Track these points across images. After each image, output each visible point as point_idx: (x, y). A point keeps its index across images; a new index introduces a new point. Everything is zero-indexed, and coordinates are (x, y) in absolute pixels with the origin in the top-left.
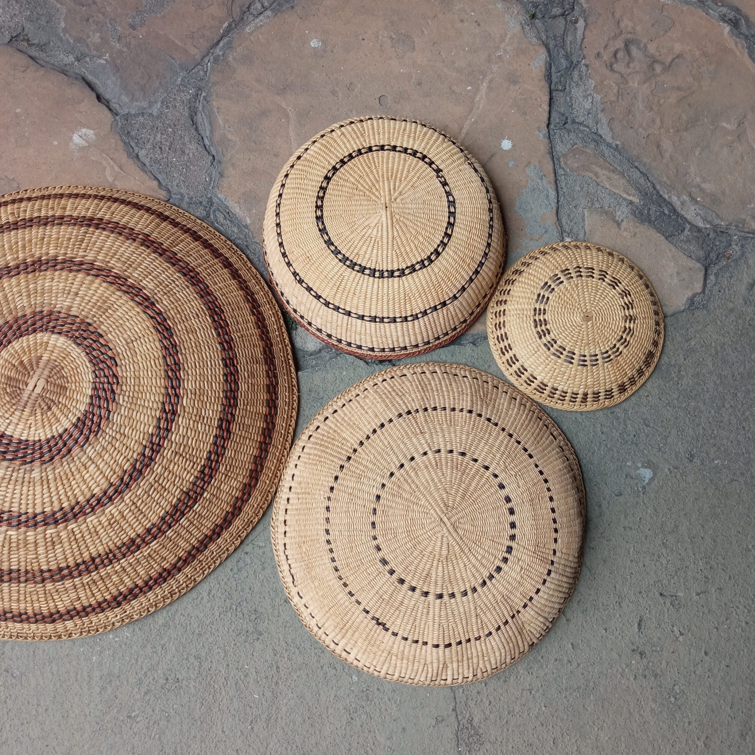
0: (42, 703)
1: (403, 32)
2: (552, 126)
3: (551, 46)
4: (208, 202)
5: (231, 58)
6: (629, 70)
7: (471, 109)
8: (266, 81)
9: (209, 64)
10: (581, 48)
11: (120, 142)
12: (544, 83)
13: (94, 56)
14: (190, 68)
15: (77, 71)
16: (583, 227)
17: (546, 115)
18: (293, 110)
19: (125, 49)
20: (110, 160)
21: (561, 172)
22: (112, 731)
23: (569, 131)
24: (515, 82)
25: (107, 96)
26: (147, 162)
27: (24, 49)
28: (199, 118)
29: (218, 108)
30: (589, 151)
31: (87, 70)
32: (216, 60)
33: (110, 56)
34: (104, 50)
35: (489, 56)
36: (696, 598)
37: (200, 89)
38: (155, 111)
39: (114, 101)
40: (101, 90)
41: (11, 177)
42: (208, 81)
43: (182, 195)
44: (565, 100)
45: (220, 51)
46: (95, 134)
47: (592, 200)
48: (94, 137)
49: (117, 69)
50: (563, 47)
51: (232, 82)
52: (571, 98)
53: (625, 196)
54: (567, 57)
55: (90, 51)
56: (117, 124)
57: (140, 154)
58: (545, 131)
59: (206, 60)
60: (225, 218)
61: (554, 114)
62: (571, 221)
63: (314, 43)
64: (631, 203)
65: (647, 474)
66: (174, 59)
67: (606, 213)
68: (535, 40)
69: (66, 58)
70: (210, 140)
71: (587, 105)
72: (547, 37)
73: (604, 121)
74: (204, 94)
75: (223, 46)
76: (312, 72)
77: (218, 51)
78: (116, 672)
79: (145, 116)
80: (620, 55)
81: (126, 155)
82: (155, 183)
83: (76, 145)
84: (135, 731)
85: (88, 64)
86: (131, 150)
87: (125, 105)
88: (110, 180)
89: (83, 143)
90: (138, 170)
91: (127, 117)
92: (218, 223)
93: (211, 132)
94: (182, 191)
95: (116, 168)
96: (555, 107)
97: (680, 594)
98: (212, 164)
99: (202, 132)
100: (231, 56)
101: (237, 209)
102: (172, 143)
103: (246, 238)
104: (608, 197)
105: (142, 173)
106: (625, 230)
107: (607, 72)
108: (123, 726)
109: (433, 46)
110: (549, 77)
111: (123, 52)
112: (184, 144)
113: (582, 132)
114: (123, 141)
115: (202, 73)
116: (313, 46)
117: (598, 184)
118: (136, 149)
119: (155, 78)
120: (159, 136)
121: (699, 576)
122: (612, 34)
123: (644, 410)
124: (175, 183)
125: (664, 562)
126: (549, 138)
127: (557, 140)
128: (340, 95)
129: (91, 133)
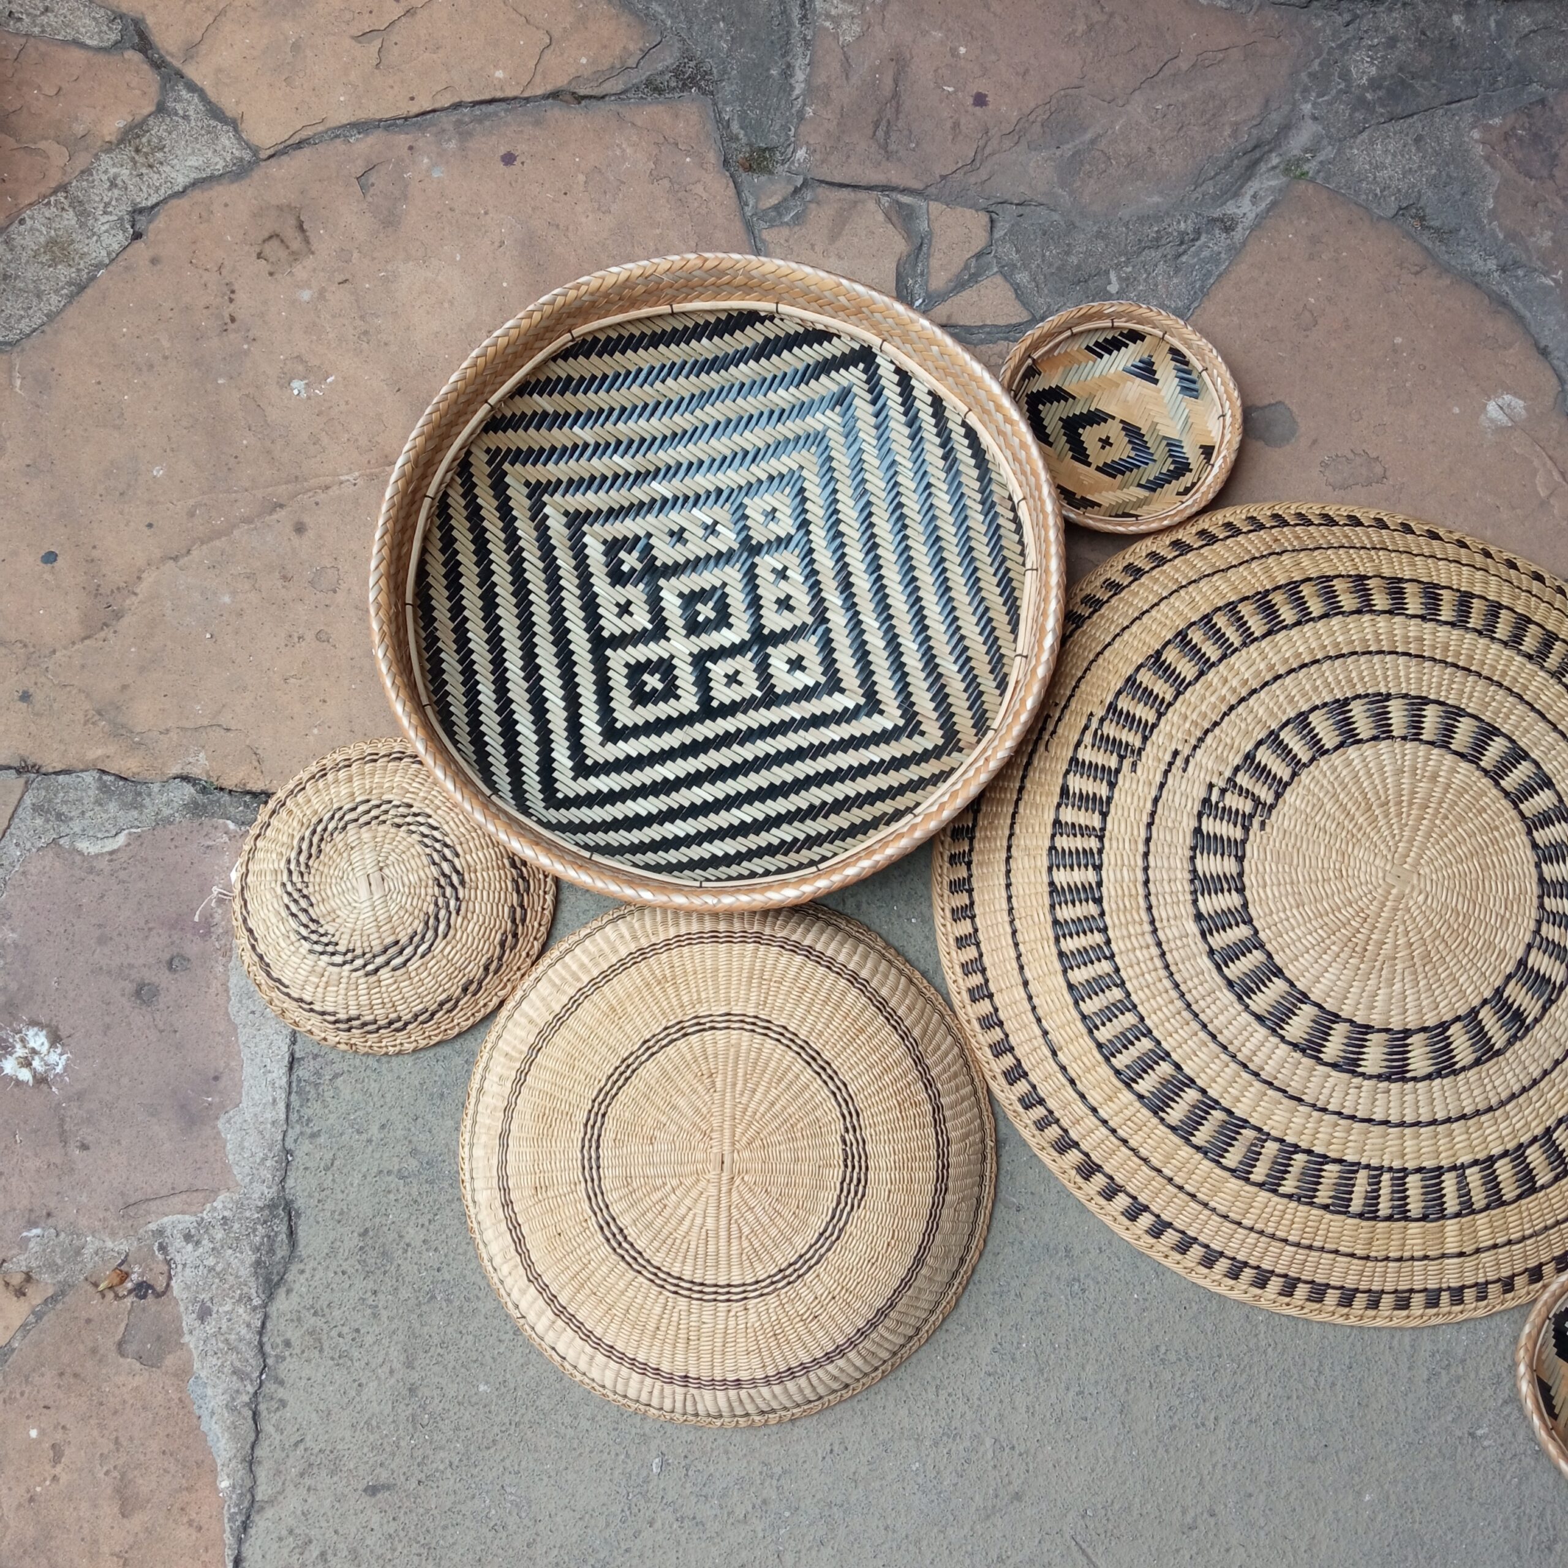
0: (1327, 1371)
13: (1535, 270)
15: (1496, 289)
20: (1547, 460)
22: (1440, 1451)
27: (1415, 233)
31: (1513, 289)
33: (1563, 276)
34: (1555, 263)
39: (1556, 354)
40: (1537, 331)
46: (1526, 408)
48: (1523, 412)
55: (1531, 260)
56: (1565, 398)
69: (1481, 263)
83: (1492, 420)
84: (1478, 1461)
85: (1519, 280)
88: (1542, 494)
89: (1504, 420)
95: (1556, 476)
108: (1460, 1448)
129: (1519, 404)
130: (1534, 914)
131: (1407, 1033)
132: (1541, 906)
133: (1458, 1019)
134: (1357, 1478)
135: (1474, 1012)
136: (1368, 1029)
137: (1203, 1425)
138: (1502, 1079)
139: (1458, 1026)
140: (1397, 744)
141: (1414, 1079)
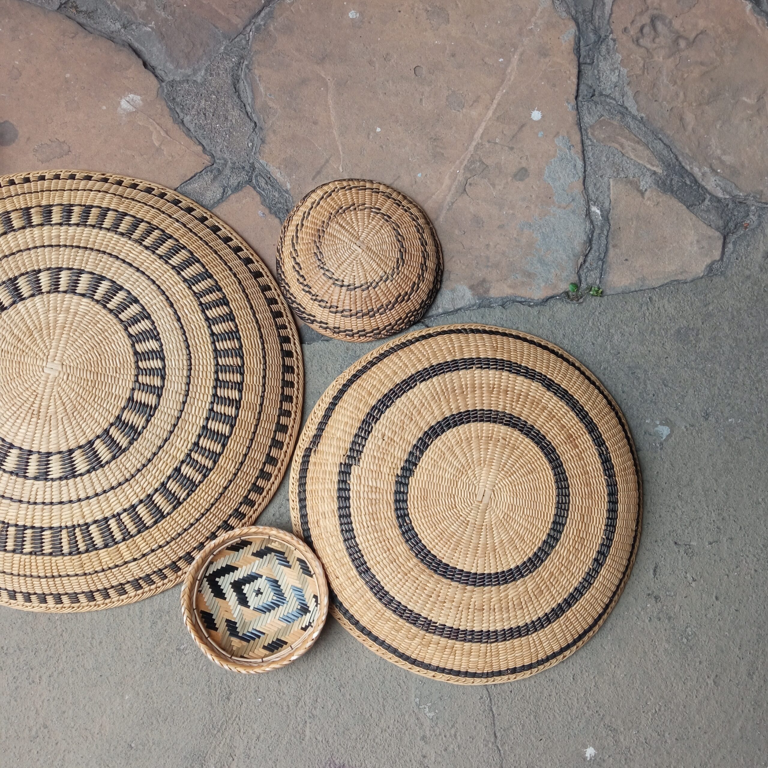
0: (96, 636)
1: (438, 4)
2: (580, 98)
3: (580, 21)
4: (250, 167)
5: (271, 28)
6: (654, 45)
7: (503, 81)
8: (306, 50)
9: (251, 33)
10: (609, 23)
11: (165, 108)
12: (573, 57)
13: (140, 24)
14: (233, 37)
15: (124, 38)
16: (608, 196)
17: (575, 87)
18: (331, 79)
19: (170, 18)
20: (156, 125)
21: (587, 142)
22: (162, 662)
23: (596, 103)
24: (545, 55)
25: (153, 63)
26: (192, 127)
27: (72, 15)
28: (241, 85)
29: (260, 76)
30: (615, 123)
31: (133, 37)
32: (258, 29)
33: (155, 24)
34: (149, 18)
35: (521, 29)
36: (708, 547)
37: (242, 58)
38: (199, 79)
39: (160, 67)
40: (147, 57)
41: (62, 140)
42: (250, 50)
43: (226, 161)
44: (593, 73)
45: (262, 21)
46: (142, 100)
47: (618, 170)
48: (141, 102)
49: (162, 37)
50: (591, 21)
51: (273, 51)
52: (598, 71)
53: (649, 166)
54: (596, 31)
55: (136, 19)
56: (163, 91)
57: (185, 120)
58: (573, 102)
59: (248, 29)
60: (267, 183)
61: (582, 87)
62: (597, 190)
63: (352, 14)
64: (655, 173)
65: (665, 431)
66: (217, 28)
67: (631, 183)
68: (564, 14)
69: (113, 26)
70: (252, 107)
71: (614, 79)
72: (576, 12)
73: (630, 93)
74: (246, 63)
75: (265, 16)
76: (351, 42)
77: (259, 21)
78: (166, 607)
79: (190, 83)
80: (646, 30)
81: (172, 121)
82: (200, 148)
83: (124, 110)
84: (184, 663)
85: (134, 31)
86: (177, 116)
87: (170, 72)
88: (157, 145)
89: (130, 108)
90: (183, 135)
91: (172, 83)
92: (259, 188)
93: (253, 99)
94: (225, 156)
95: (163, 133)
96: (583, 80)
97: (694, 543)
98: (254, 130)
99: (245, 100)
100: (272, 26)
101: (278, 175)
102: (215, 110)
103: (286, 202)
104: (632, 168)
105: (187, 138)
106: (649, 199)
107: (633, 46)
108: (173, 658)
109: (467, 18)
110: (577, 50)
111: (168, 20)
112: (227, 111)
113: (608, 104)
114: (168, 107)
115: (244, 42)
116: (351, 17)
117: (623, 155)
118: (181, 115)
119: (199, 46)
120: (203, 102)
121: (711, 527)
122: (639, 10)
123: (663, 371)
124: (218, 149)
125: (679, 513)
126: (577, 109)
127: (585, 111)
128: (377, 65)
129: (137, 98)
130: (133, 372)
131: (71, 451)
132: (138, 367)
133: (98, 437)
134: (120, 689)
135: (107, 431)
136: (49, 454)
137: (33, 682)
138: (129, 463)
139: (98, 441)
140: (45, 296)
141: (81, 475)
